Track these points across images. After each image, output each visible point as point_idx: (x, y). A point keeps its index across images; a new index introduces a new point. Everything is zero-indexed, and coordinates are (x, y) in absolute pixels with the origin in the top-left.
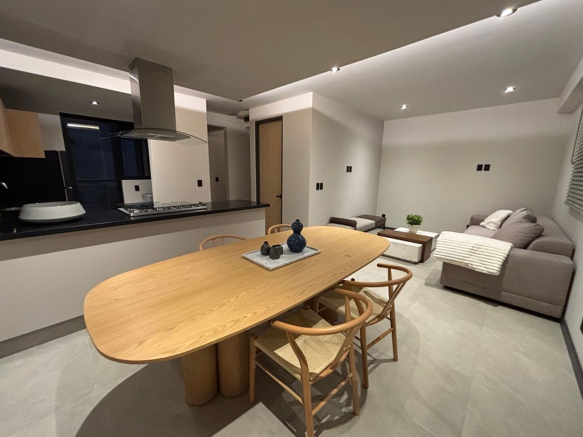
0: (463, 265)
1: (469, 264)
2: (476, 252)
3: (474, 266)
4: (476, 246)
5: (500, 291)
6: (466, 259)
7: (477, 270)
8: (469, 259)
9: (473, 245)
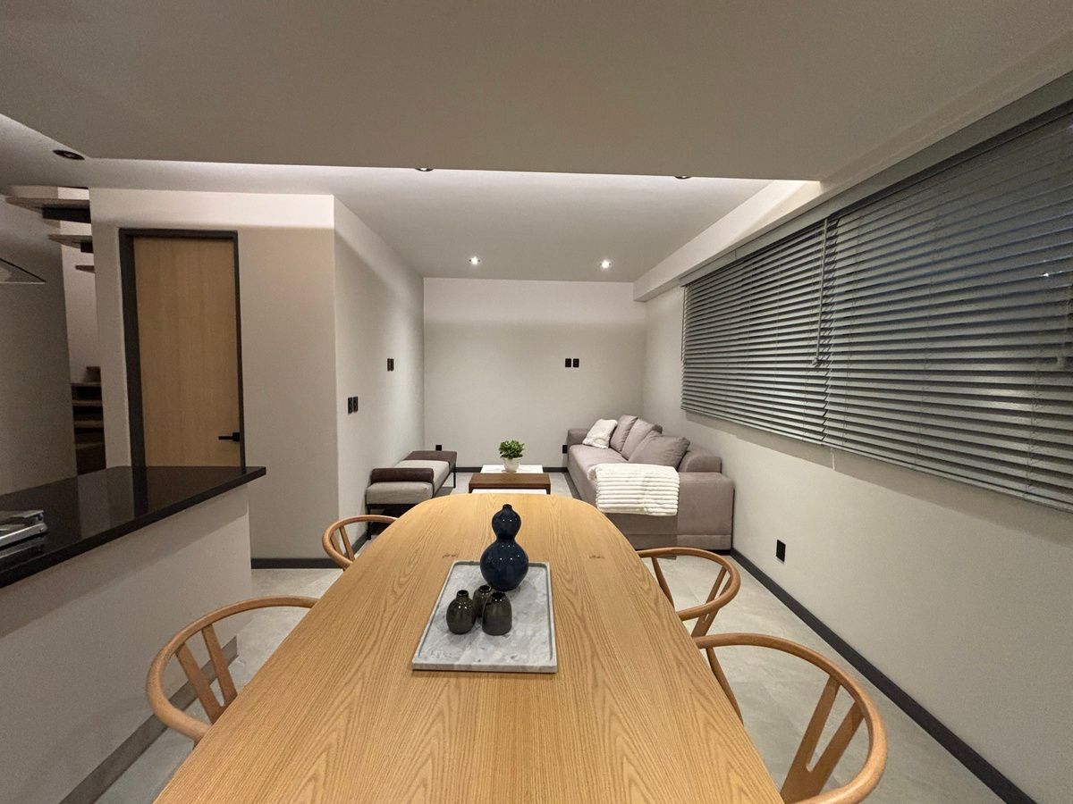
0: (637, 511)
1: (643, 508)
2: (648, 488)
3: (650, 510)
4: (647, 479)
5: (675, 536)
6: (640, 501)
7: (654, 514)
8: (643, 501)
9: (642, 479)
